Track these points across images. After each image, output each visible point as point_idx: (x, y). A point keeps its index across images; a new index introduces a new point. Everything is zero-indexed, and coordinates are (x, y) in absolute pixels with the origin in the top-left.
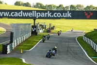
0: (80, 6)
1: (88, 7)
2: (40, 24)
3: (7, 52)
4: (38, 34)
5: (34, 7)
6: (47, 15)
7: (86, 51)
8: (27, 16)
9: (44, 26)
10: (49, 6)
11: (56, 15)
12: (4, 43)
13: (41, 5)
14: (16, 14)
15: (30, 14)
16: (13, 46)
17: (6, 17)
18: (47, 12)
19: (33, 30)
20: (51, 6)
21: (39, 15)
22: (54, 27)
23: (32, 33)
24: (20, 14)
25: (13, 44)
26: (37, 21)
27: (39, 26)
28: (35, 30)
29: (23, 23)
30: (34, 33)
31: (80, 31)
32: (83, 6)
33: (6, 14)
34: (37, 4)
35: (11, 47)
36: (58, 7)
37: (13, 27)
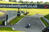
0: (42, 2)
1: (46, 3)
2: (21, 11)
3: (5, 24)
4: (21, 16)
5: (19, 2)
6: (25, 6)
7: (45, 24)
8: (15, 7)
9: (24, 12)
10: (26, 2)
11: (30, 6)
12: (4, 20)
13: (22, 1)
14: (10, 6)
15: (16, 6)
16: (8, 22)
17: (4, 7)
18: (25, 5)
19: (18, 14)
20: (27, 2)
21: (21, 6)
22: (28, 12)
23: (18, 15)
24: (12, 6)
25: (8, 20)
26: (20, 9)
27: (21, 12)
28: (19, 14)
29: (13, 10)
30: (19, 15)
31: (42, 14)
32: (43, 2)
33: (5, 6)
34: (20, 1)
35: (7, 22)
36: (30, 3)
37: (8, 12)
